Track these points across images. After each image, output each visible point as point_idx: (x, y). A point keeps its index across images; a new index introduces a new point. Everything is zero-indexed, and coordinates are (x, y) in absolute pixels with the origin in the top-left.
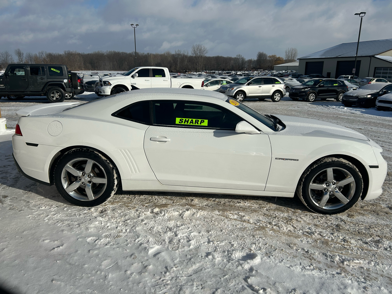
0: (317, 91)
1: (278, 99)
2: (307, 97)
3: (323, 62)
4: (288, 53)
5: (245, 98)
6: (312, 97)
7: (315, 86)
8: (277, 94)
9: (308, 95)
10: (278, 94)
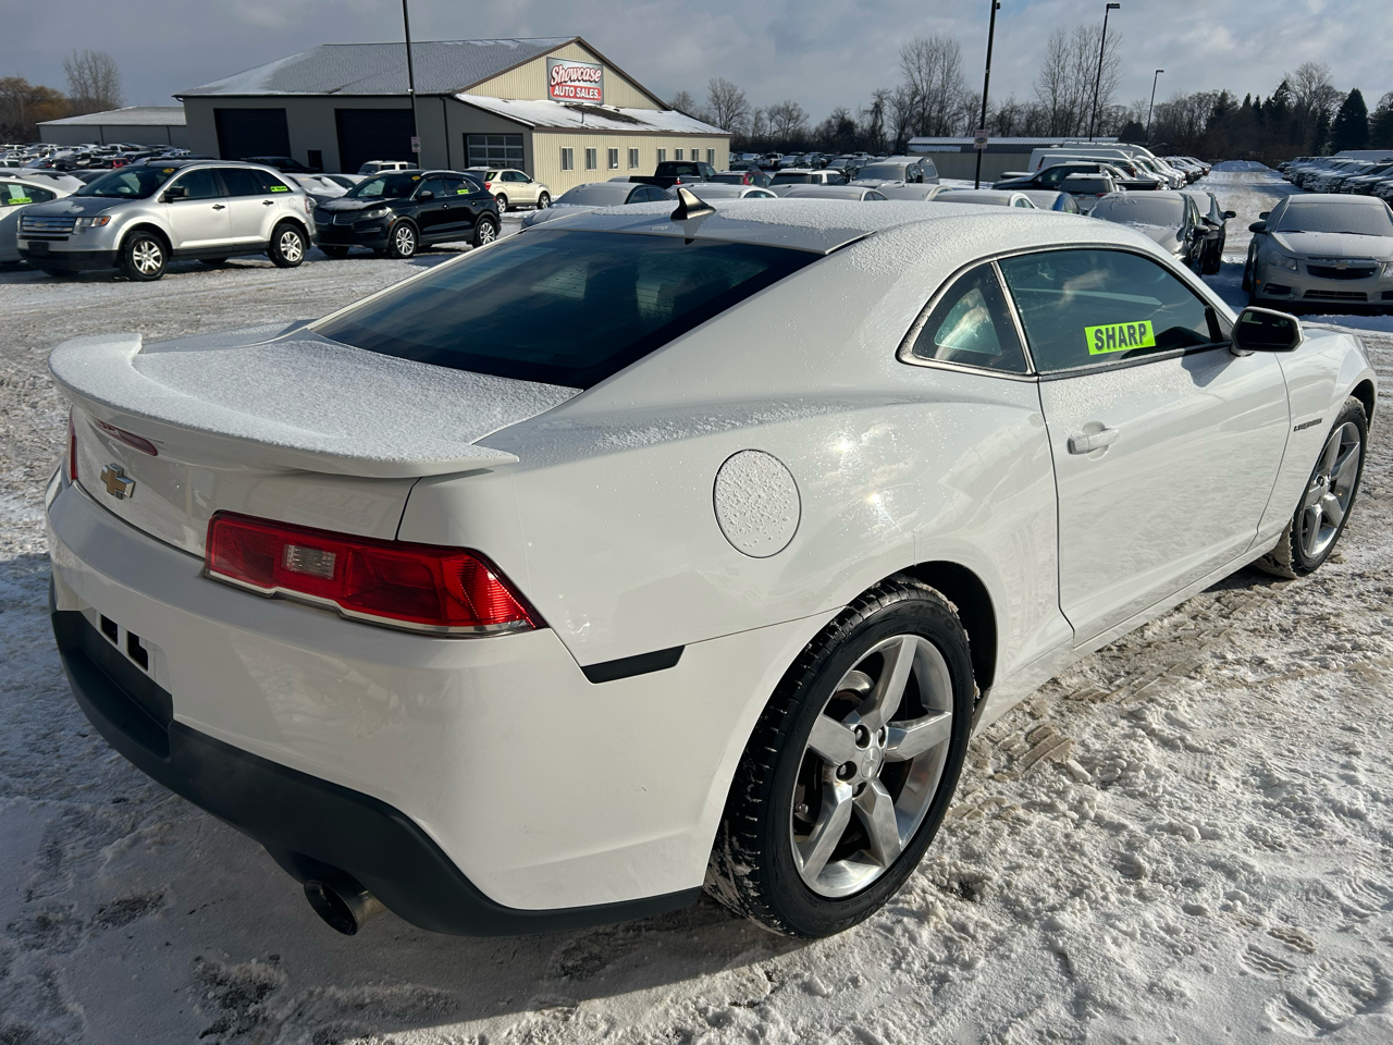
0: (415, 217)
1: (294, 255)
2: (391, 240)
3: (283, 110)
4: (76, 73)
5: (169, 260)
6: (405, 241)
7: (406, 199)
8: (287, 235)
9: (392, 234)
10: (292, 237)
